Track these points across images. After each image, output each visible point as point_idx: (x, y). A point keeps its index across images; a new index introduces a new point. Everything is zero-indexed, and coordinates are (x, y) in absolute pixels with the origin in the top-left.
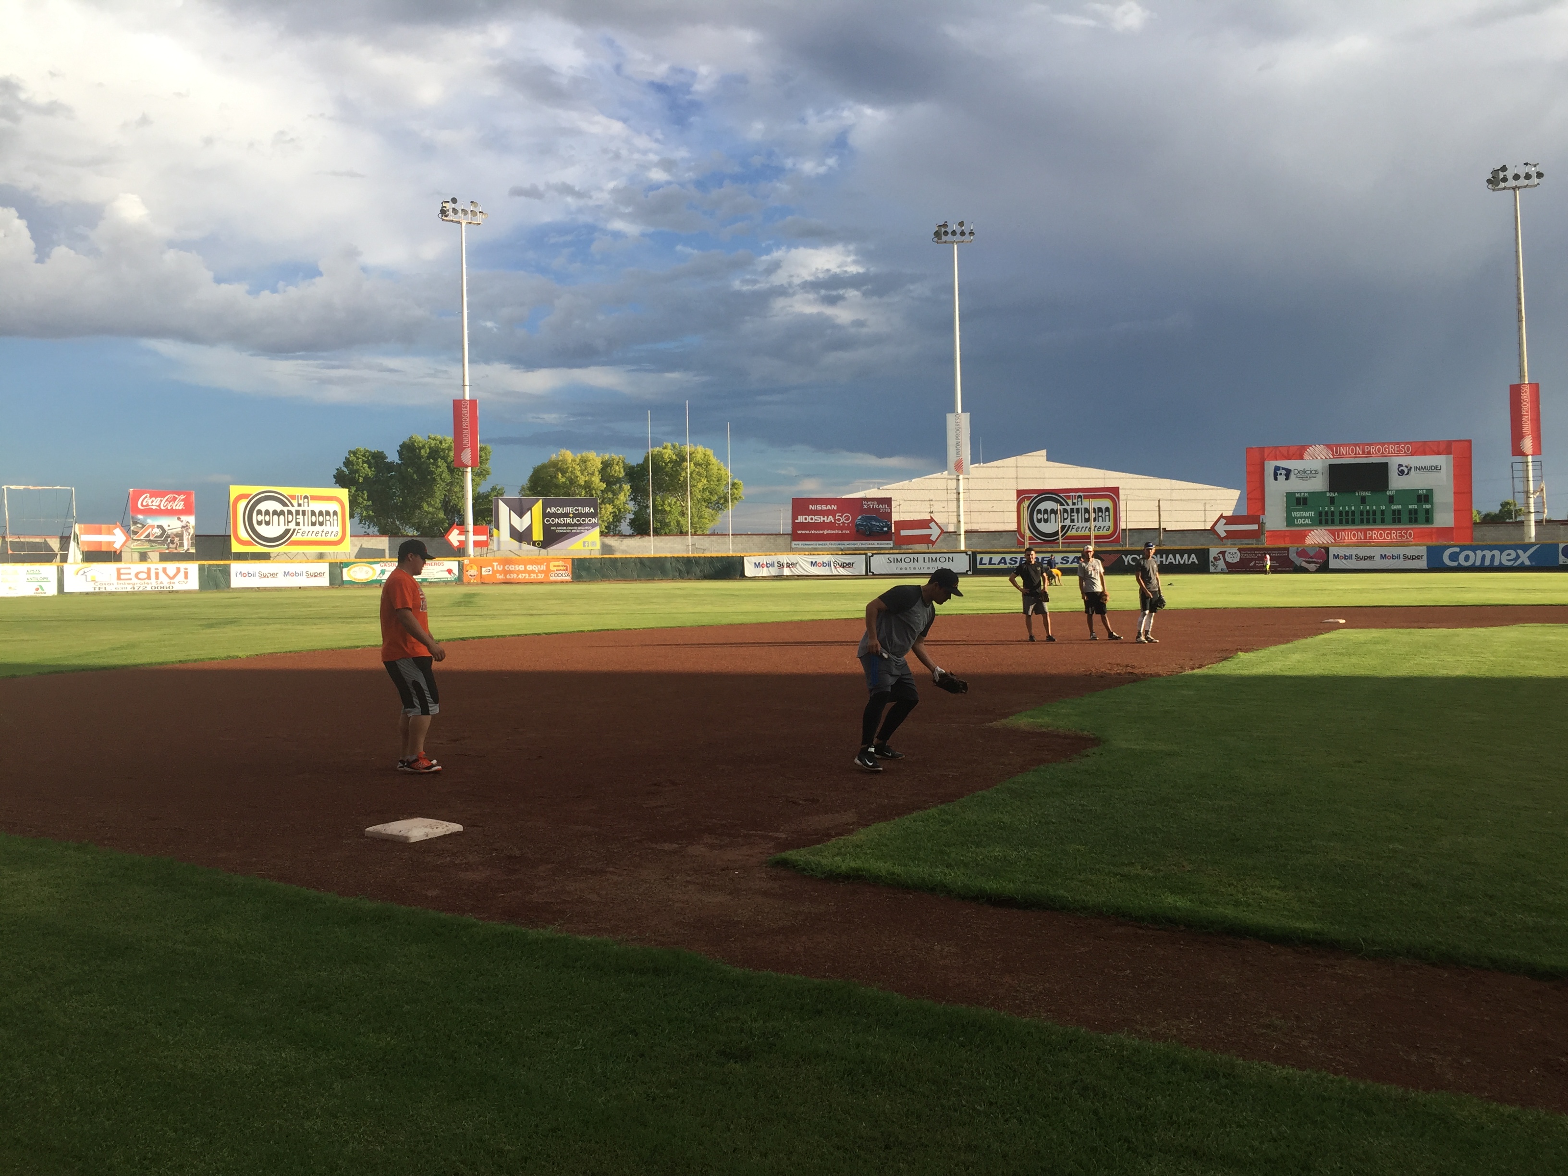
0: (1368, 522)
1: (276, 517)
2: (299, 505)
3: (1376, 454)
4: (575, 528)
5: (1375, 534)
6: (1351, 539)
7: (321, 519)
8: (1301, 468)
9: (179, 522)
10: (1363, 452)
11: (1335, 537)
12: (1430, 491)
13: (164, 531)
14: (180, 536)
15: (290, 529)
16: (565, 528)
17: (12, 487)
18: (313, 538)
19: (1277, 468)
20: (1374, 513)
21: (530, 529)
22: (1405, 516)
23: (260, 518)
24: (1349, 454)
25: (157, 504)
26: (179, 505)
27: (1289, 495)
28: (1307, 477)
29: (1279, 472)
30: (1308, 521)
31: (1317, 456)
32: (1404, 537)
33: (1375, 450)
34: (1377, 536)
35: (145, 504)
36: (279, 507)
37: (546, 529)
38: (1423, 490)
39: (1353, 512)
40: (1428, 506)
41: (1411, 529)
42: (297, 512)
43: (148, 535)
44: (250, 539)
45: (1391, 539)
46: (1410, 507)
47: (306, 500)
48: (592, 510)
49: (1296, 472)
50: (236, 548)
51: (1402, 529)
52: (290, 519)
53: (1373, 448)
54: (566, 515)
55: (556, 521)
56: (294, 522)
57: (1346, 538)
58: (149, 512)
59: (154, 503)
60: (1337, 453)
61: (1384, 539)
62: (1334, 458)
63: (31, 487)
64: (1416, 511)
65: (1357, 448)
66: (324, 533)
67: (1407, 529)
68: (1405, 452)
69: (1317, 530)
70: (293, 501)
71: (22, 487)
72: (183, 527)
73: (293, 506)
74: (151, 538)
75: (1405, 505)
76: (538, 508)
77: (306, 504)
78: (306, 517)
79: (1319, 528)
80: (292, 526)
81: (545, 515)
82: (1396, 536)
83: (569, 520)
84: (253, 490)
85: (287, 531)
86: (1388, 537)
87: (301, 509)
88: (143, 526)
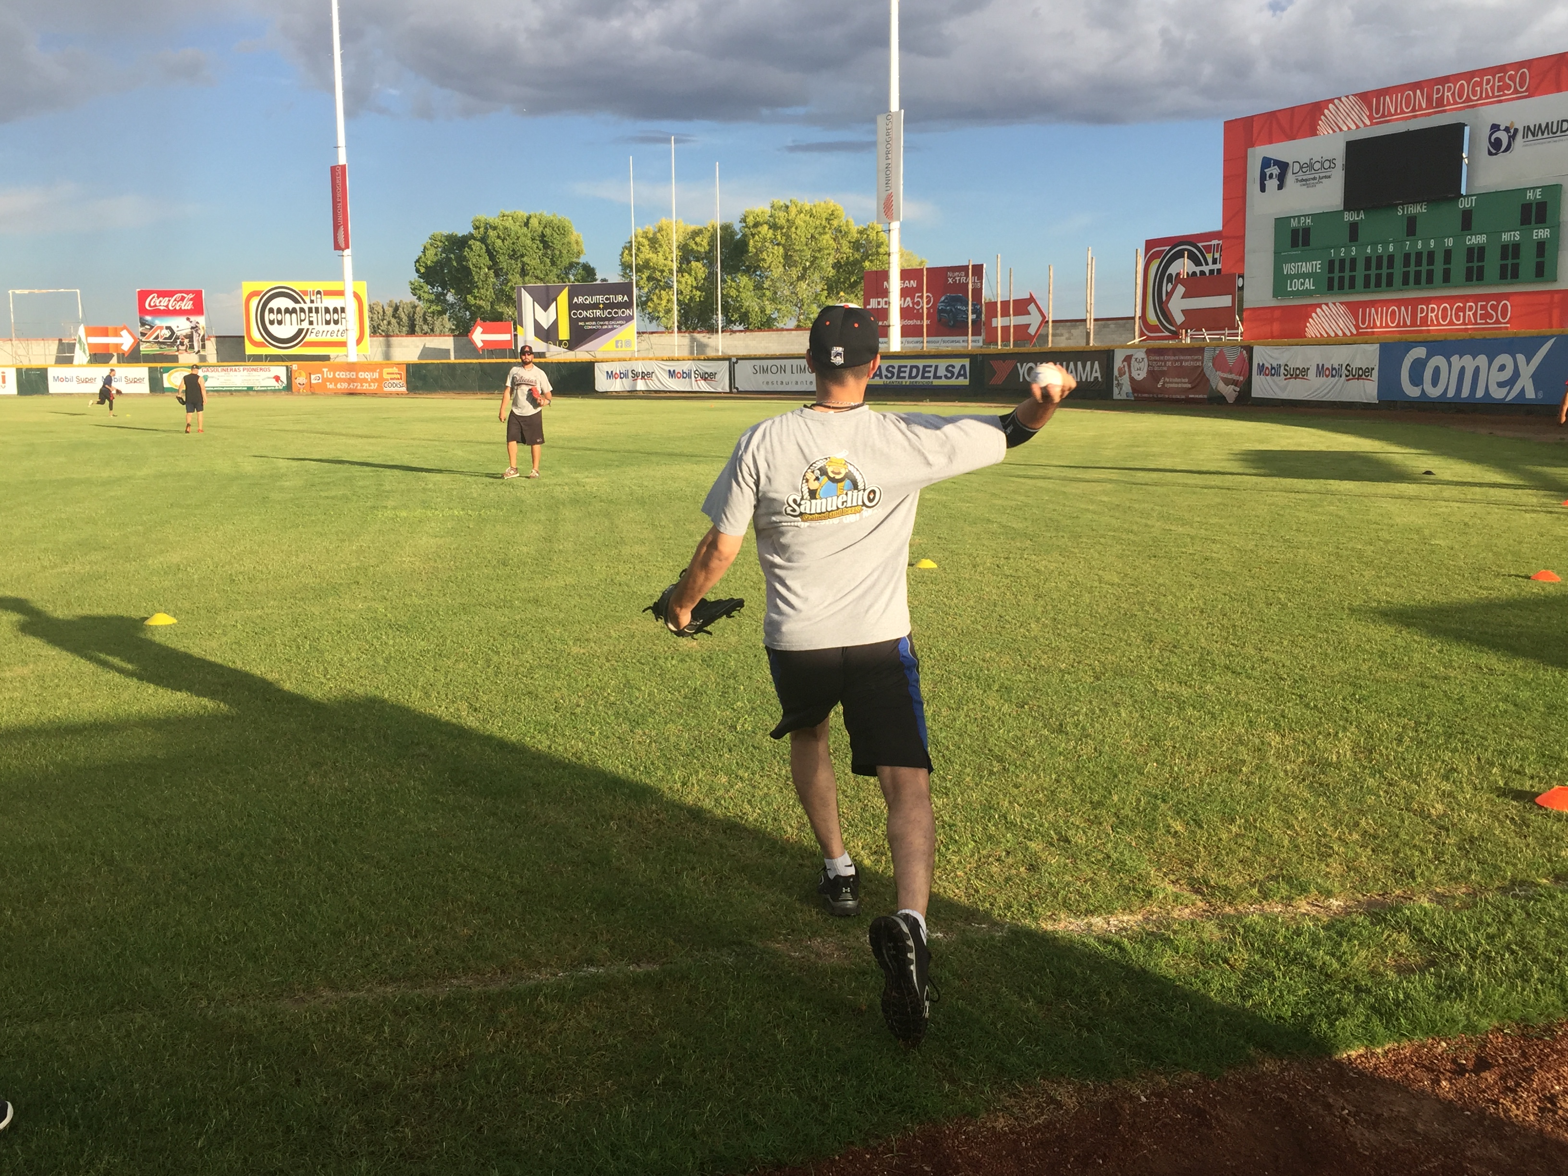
0: (1417, 282)
1: (288, 315)
2: (312, 302)
3: (1456, 103)
4: (607, 323)
5: (1433, 310)
6: (1387, 326)
7: (336, 317)
8: (1304, 160)
9: (188, 322)
10: (1429, 100)
11: (1357, 320)
12: (1553, 191)
13: (173, 332)
14: (190, 337)
15: (303, 330)
16: (594, 323)
17: (17, 292)
18: (328, 339)
19: (1267, 163)
20: (1431, 255)
21: (555, 324)
22: (1492, 263)
23: (272, 317)
24: (1402, 112)
25: (165, 304)
26: (187, 305)
27: (1281, 223)
28: (1314, 179)
29: (1268, 171)
30: (1309, 285)
31: (1341, 124)
32: (1491, 317)
33: (1453, 94)
34: (1437, 316)
35: (152, 304)
36: (290, 304)
37: (573, 323)
38: (1534, 188)
39: (1391, 258)
40: (1542, 233)
41: (1506, 296)
42: (310, 310)
43: (157, 337)
44: (263, 340)
45: (1464, 323)
46: (1506, 237)
47: (319, 296)
48: (626, 298)
49: (1297, 167)
50: (250, 350)
51: (1487, 298)
52: (303, 318)
53: (1449, 88)
54: (595, 306)
55: (584, 313)
56: (307, 321)
57: (1378, 324)
58: (157, 312)
59: (162, 304)
60: (1377, 112)
61: (1451, 323)
62: (1372, 124)
63: (36, 291)
64: (1516, 247)
65: (1418, 92)
66: (340, 333)
67: (1499, 297)
68: (1516, 91)
69: (1327, 305)
70: (304, 297)
71: (26, 292)
72: (192, 328)
73: (305, 302)
74: (160, 340)
75: (1494, 234)
76: (563, 298)
77: (319, 300)
78: (319, 315)
79: (1330, 300)
80: (305, 325)
81: (572, 306)
82: (1475, 314)
83: (598, 313)
84: (265, 286)
85: (300, 331)
86: (1458, 319)
87: (313, 306)
88: (152, 327)
